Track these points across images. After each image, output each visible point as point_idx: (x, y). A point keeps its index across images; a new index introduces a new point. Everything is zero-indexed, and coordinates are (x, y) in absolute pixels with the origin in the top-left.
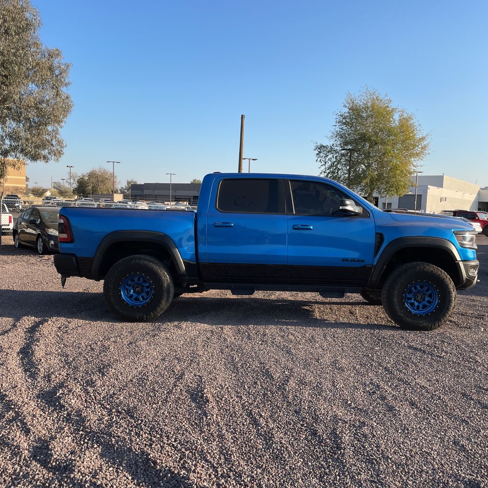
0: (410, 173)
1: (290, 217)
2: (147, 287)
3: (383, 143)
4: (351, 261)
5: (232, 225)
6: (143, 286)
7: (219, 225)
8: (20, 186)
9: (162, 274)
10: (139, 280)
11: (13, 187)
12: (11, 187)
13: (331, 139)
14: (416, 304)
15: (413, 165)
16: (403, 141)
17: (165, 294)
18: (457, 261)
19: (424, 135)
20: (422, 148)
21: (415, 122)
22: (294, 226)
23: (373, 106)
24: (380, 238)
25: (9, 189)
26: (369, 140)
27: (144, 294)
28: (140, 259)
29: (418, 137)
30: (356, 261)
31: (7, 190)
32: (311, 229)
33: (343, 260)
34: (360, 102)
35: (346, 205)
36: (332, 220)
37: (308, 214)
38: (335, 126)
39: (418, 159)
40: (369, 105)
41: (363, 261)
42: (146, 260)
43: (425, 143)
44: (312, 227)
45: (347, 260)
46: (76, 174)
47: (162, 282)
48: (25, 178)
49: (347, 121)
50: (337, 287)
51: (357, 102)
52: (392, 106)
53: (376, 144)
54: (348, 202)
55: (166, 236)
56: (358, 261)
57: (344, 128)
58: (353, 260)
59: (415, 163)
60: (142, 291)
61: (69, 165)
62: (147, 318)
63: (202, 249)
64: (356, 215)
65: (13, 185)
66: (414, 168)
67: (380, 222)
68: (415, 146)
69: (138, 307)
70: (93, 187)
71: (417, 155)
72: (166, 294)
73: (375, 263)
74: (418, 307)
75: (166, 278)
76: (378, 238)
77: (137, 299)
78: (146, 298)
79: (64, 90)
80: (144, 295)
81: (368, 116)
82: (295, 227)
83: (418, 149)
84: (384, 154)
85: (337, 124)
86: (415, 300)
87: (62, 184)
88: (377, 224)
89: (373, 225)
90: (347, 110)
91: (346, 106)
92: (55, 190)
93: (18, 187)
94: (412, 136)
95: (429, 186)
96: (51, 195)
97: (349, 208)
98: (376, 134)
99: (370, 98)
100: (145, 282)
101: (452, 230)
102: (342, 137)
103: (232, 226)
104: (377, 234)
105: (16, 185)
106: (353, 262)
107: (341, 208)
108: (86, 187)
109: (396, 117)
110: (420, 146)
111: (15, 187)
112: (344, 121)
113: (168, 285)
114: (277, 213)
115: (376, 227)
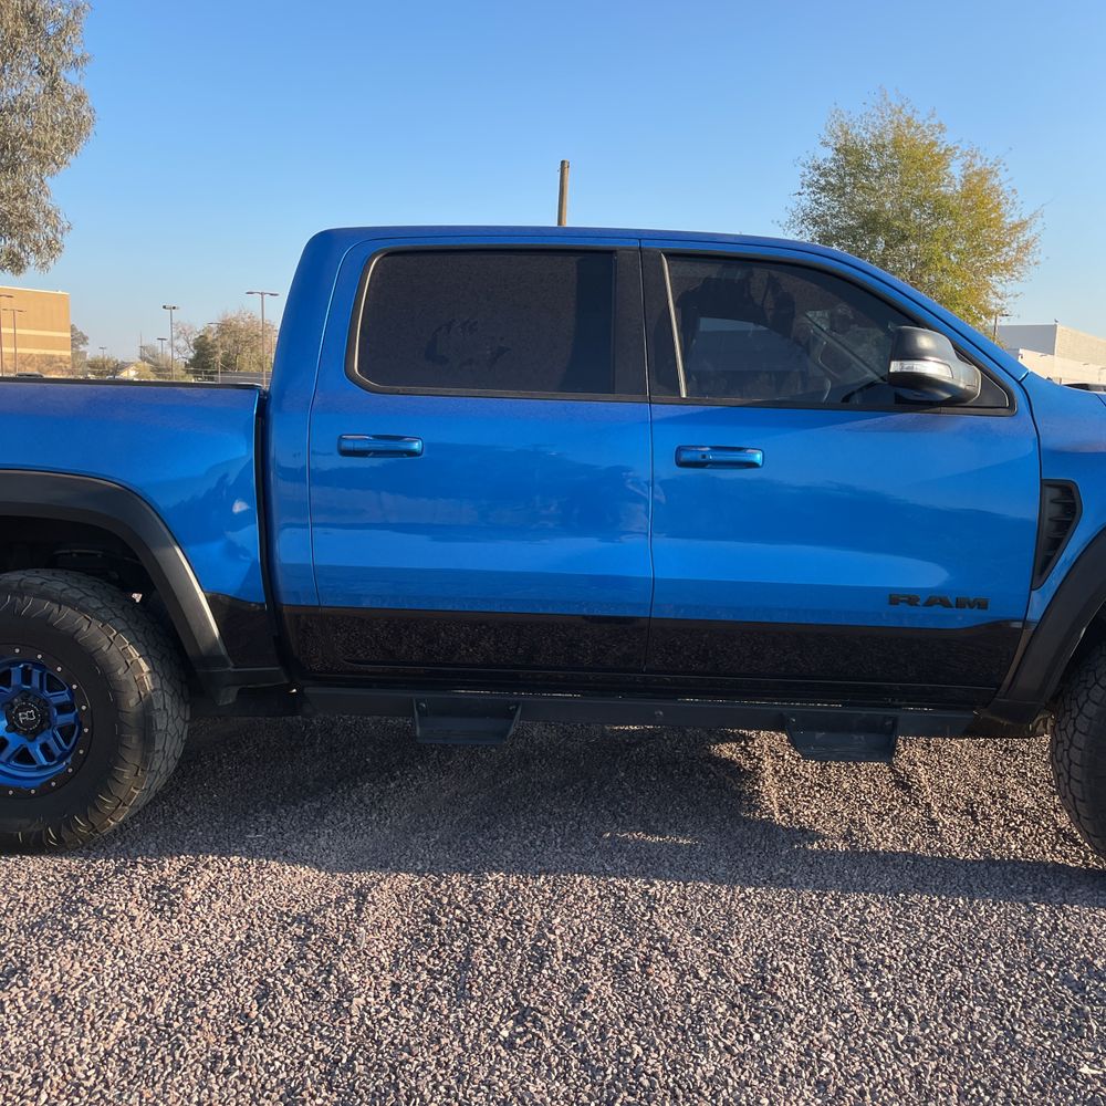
0: (989, 314)
1: (662, 411)
2: (62, 709)
3: (921, 236)
4: (929, 603)
5: (417, 446)
6: (46, 702)
7: (358, 446)
8: (57, 353)
9: (116, 659)
10: (26, 677)
11: (41, 356)
12: (37, 355)
13: (789, 228)
15: (995, 293)
16: (974, 232)
17: (133, 740)
19: (1025, 217)
20: (1019, 249)
21: (1002, 180)
22: (680, 450)
23: (896, 144)
24: (1064, 503)
25: (32, 361)
26: (888, 227)
27: (49, 738)
28: (21, 591)
29: (1009, 221)
30: (953, 603)
31: (29, 364)
32: (753, 465)
33: (894, 600)
34: (863, 134)
35: (918, 356)
36: (848, 425)
37: (746, 401)
38: (800, 194)
39: (1008, 277)
40: (888, 138)
41: (982, 605)
42: (45, 596)
43: (1028, 235)
44: (758, 457)
45: (912, 600)
46: (190, 327)
47: (114, 691)
48: (68, 335)
49: (828, 183)
50: (865, 712)
51: (854, 132)
52: (947, 140)
53: (904, 238)
54: (925, 341)
55: (127, 496)
56: (960, 604)
57: (823, 200)
58: (936, 600)
59: (1000, 289)
60: (45, 722)
61: (168, 305)
62: (60, 840)
63: (291, 548)
64: (958, 400)
65: (43, 352)
66: (998, 301)
67: (1059, 435)
68: (999, 245)
69: (21, 794)
70: (227, 355)
71: (1007, 266)
72: (135, 739)
73: (1035, 613)
75: (137, 671)
76: (1052, 501)
77: (24, 757)
78: (58, 752)
79: (69, 77)
80: (52, 743)
81: (884, 170)
82: (686, 456)
83: (1009, 253)
84: (924, 264)
85: (805, 189)
87: (160, 350)
88: (1047, 443)
89: (1031, 448)
90: (830, 154)
91: (825, 144)
92: (146, 363)
93: (53, 356)
94: (996, 218)
95: (1021, 351)
96: (137, 376)
97: (930, 368)
98: (904, 214)
99: (892, 122)
100: (52, 683)
102: (816, 221)
103: (412, 453)
104: (1045, 484)
105: (49, 352)
106: (937, 609)
107: (895, 367)
108: (211, 355)
109: (955, 169)
110: (1014, 245)
111: (46, 356)
112: (823, 182)
113: (147, 705)
114: (610, 396)
115: (1045, 455)
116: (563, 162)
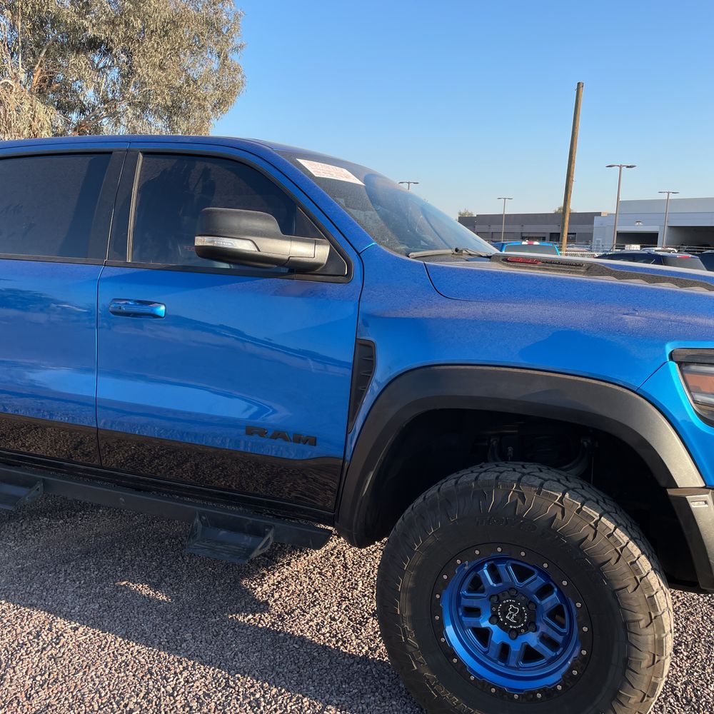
4: (275, 435)
14: (498, 635)
18: (676, 487)
30: (291, 436)
33: (249, 430)
41: (313, 441)
45: (261, 433)
56: (298, 439)
58: (279, 435)
73: (350, 454)
74: (505, 649)
76: (363, 359)
86: (494, 618)
88: (365, 307)
101: (669, 348)
104: (358, 342)
106: (280, 441)
115: (360, 318)
116: (579, 84)
